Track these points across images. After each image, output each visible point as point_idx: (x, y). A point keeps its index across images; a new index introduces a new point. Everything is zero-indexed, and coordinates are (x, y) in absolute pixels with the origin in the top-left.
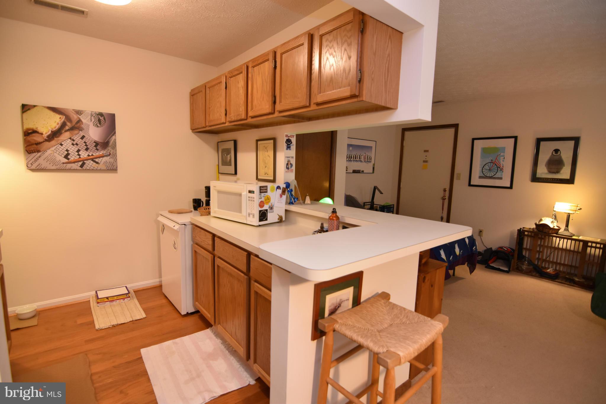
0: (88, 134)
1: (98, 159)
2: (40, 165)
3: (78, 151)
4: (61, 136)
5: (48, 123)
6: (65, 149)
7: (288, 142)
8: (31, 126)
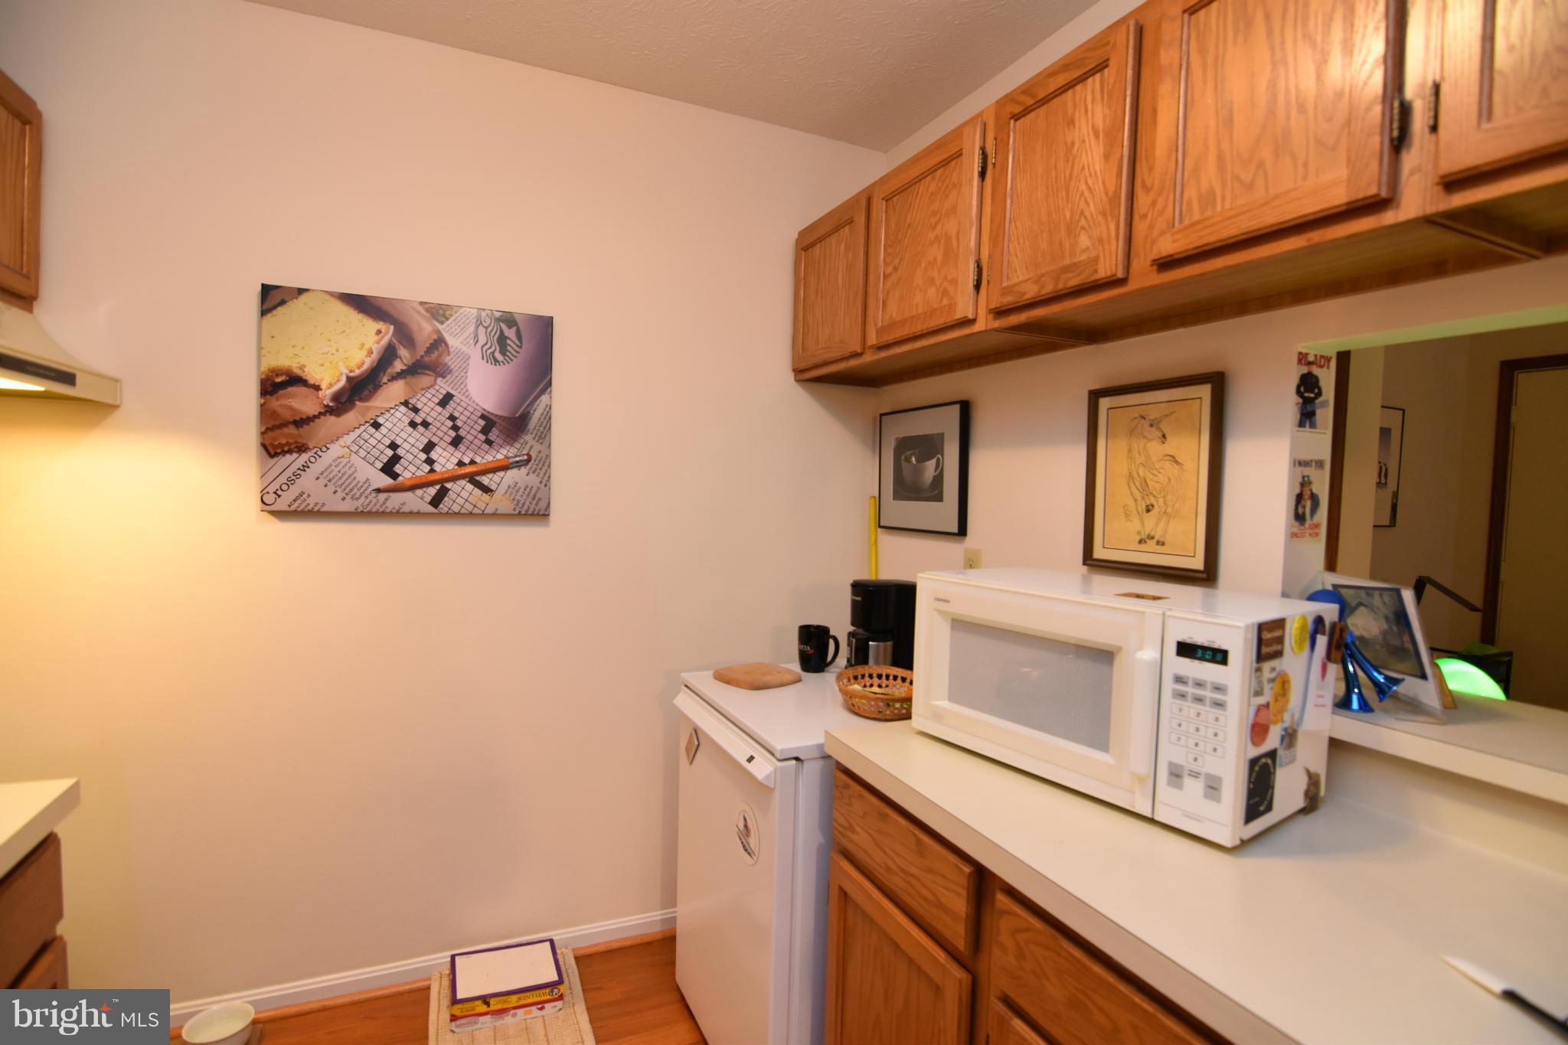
0: (462, 386)
1: (490, 476)
2: (305, 496)
3: (429, 447)
4: (377, 394)
5: (337, 350)
6: (388, 442)
7: (1306, 391)
8: (283, 359)
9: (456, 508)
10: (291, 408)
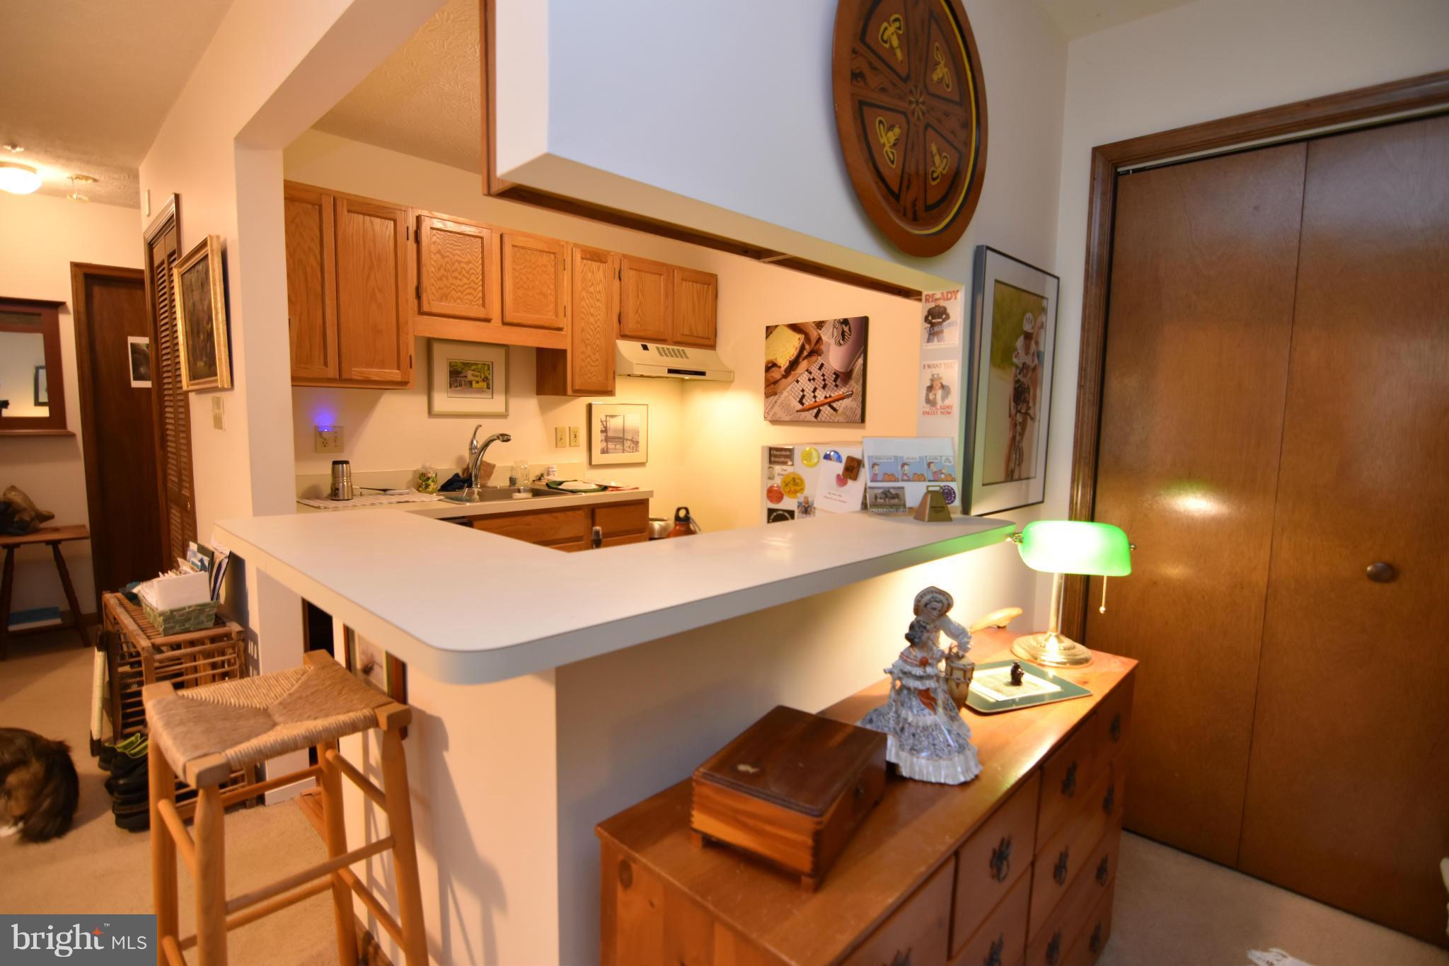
0: (827, 359)
1: (836, 403)
2: (776, 413)
3: (815, 390)
4: (798, 367)
5: (787, 350)
6: (801, 389)
7: (933, 318)
8: (771, 358)
9: (823, 419)
10: (772, 377)
